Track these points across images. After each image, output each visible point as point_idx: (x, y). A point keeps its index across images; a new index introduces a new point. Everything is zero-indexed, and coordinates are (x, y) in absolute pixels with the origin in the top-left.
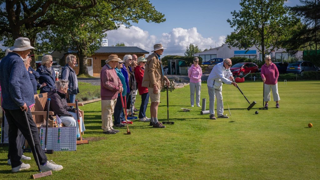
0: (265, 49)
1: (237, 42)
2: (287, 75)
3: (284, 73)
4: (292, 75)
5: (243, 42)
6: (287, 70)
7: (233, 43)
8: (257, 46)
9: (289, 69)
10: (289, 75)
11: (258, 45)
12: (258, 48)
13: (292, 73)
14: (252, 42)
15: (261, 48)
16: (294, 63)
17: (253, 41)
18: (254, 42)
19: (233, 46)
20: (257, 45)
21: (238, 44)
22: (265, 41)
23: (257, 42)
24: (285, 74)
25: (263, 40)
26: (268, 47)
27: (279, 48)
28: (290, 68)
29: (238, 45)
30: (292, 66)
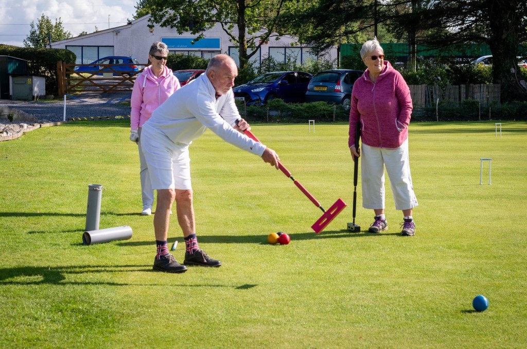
0: (247, 37)
1: (172, 12)
2: (310, 108)
3: (302, 101)
4: (323, 107)
5: (188, 14)
6: (307, 93)
7: (162, 17)
8: (226, 27)
9: (312, 90)
10: (315, 107)
11: (229, 25)
12: (229, 31)
13: (322, 100)
14: (213, 16)
15: (235, 32)
16: (325, 74)
17: (214, 12)
18: (219, 15)
19: (162, 26)
20: (226, 23)
21: (175, 20)
22: (248, 12)
23: (226, 17)
24: (305, 104)
25: (241, 11)
26: (254, 30)
27: (281, 35)
28: (316, 89)
29: (175, 22)
30: (321, 84)
